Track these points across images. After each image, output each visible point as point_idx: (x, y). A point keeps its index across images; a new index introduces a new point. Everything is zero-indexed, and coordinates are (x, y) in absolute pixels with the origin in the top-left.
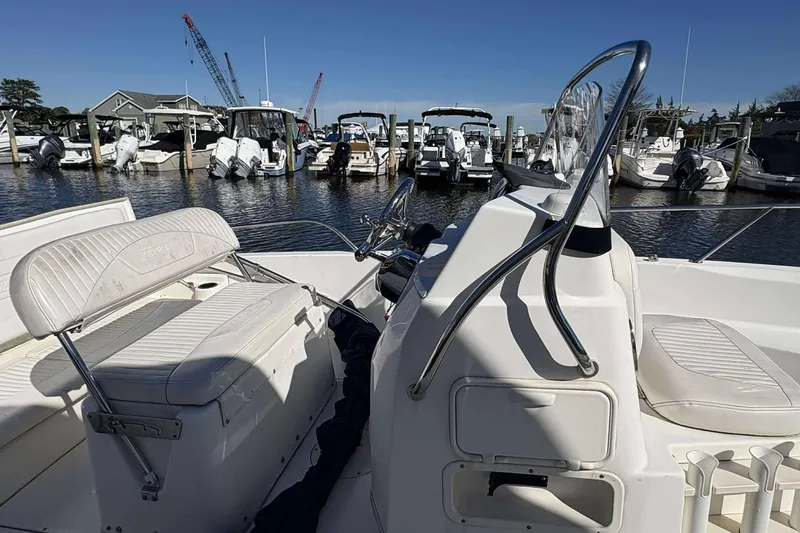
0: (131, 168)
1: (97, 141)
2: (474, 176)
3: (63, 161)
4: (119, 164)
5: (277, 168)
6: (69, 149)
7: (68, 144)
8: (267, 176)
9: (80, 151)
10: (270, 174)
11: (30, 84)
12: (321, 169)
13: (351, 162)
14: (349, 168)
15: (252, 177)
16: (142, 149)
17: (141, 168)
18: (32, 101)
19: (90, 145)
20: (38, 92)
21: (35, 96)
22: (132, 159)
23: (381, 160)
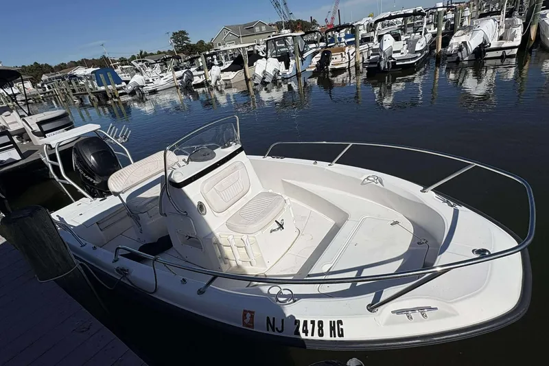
0: (218, 84)
1: (206, 70)
2: (401, 63)
3: (193, 83)
4: (213, 83)
5: (288, 73)
6: (195, 76)
7: (195, 73)
8: (283, 79)
9: (200, 76)
10: (285, 77)
11: (184, 32)
12: (313, 69)
13: (332, 62)
14: (330, 67)
15: (275, 81)
16: (222, 71)
17: (223, 83)
18: (186, 42)
19: (204, 72)
20: (188, 36)
21: (187, 39)
22: (218, 79)
23: (351, 57)
